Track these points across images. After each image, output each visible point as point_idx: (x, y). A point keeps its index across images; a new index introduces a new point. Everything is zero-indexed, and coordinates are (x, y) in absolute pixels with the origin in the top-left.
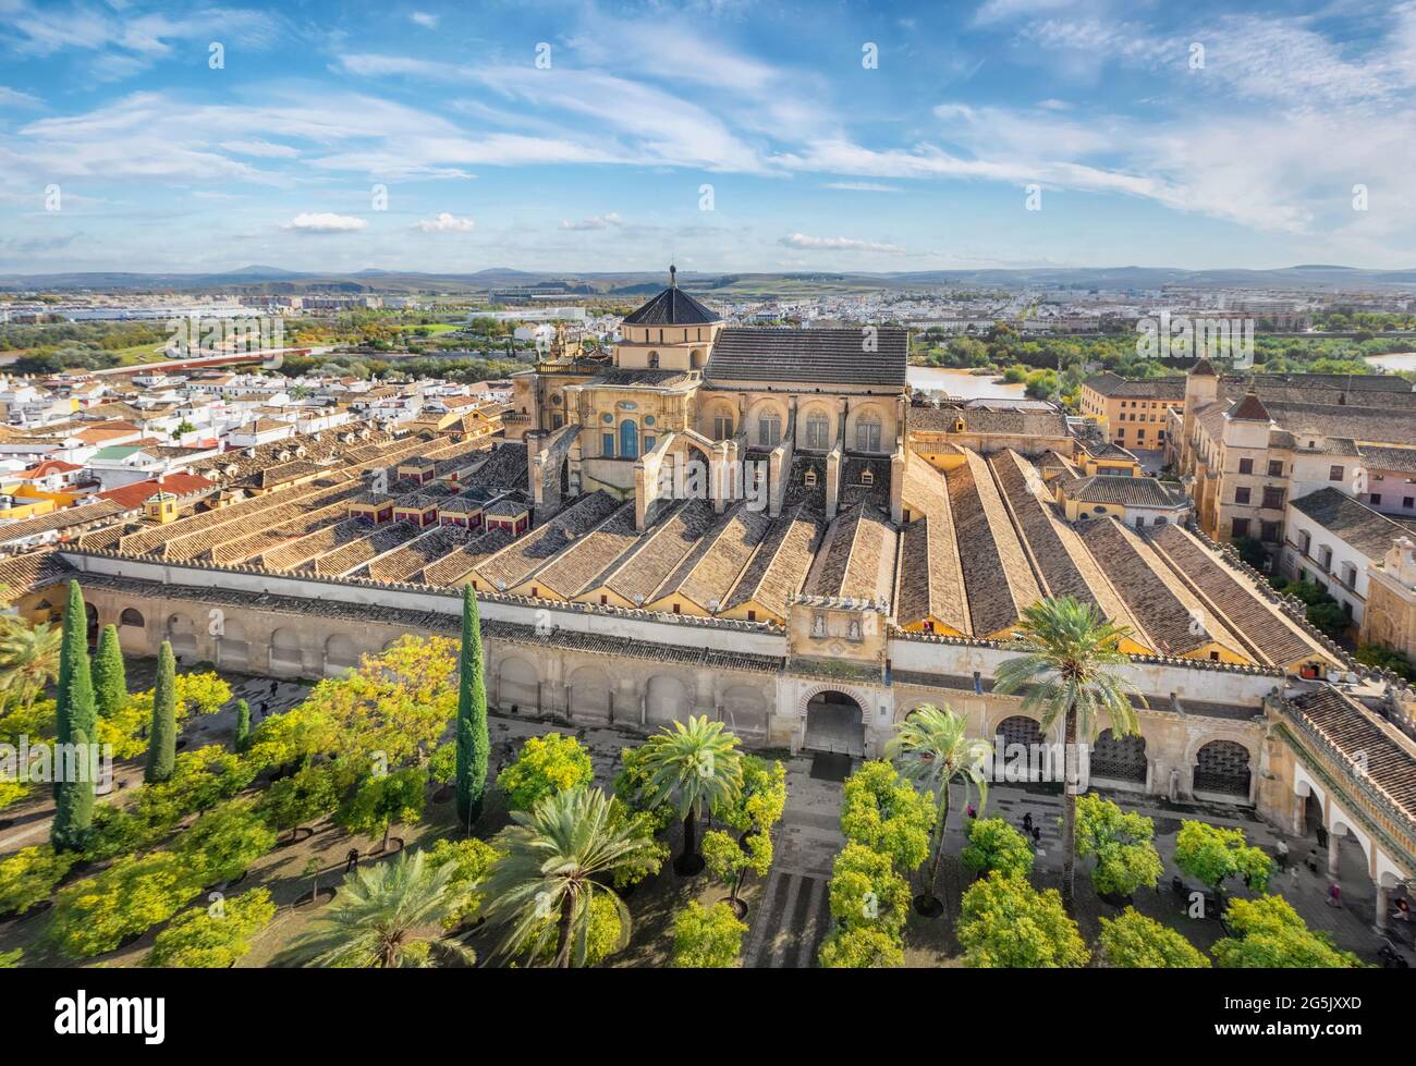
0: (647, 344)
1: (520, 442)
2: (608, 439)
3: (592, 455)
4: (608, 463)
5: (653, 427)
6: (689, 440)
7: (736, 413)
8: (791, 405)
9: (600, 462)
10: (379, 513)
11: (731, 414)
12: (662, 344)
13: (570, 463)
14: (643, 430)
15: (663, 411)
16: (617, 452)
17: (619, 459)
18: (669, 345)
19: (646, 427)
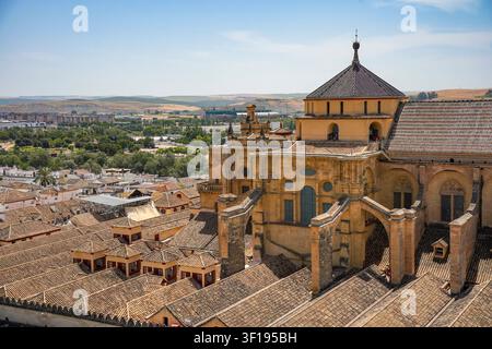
0: (327, 116)
1: (213, 211)
2: (289, 203)
3: (273, 219)
4: (288, 228)
5: (330, 193)
6: (365, 207)
7: (415, 186)
8: (476, 177)
9: (281, 227)
10: (95, 261)
11: (410, 187)
12: (342, 116)
13: (254, 226)
14: (320, 196)
15: (341, 177)
16: (296, 216)
17: (298, 225)
18: (348, 117)
19: (324, 193)
